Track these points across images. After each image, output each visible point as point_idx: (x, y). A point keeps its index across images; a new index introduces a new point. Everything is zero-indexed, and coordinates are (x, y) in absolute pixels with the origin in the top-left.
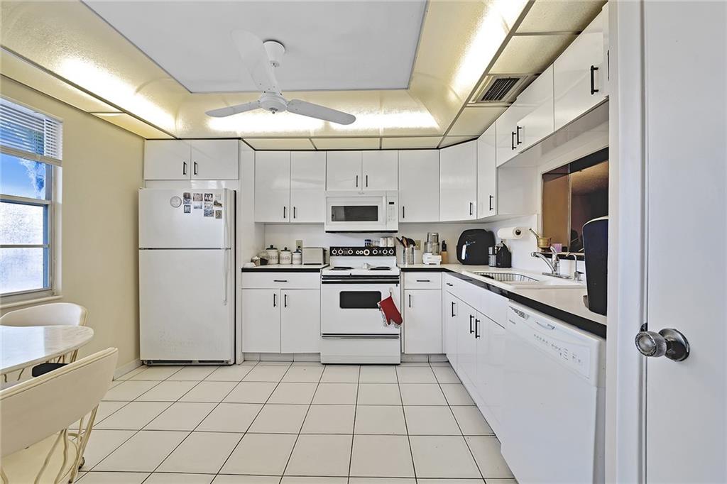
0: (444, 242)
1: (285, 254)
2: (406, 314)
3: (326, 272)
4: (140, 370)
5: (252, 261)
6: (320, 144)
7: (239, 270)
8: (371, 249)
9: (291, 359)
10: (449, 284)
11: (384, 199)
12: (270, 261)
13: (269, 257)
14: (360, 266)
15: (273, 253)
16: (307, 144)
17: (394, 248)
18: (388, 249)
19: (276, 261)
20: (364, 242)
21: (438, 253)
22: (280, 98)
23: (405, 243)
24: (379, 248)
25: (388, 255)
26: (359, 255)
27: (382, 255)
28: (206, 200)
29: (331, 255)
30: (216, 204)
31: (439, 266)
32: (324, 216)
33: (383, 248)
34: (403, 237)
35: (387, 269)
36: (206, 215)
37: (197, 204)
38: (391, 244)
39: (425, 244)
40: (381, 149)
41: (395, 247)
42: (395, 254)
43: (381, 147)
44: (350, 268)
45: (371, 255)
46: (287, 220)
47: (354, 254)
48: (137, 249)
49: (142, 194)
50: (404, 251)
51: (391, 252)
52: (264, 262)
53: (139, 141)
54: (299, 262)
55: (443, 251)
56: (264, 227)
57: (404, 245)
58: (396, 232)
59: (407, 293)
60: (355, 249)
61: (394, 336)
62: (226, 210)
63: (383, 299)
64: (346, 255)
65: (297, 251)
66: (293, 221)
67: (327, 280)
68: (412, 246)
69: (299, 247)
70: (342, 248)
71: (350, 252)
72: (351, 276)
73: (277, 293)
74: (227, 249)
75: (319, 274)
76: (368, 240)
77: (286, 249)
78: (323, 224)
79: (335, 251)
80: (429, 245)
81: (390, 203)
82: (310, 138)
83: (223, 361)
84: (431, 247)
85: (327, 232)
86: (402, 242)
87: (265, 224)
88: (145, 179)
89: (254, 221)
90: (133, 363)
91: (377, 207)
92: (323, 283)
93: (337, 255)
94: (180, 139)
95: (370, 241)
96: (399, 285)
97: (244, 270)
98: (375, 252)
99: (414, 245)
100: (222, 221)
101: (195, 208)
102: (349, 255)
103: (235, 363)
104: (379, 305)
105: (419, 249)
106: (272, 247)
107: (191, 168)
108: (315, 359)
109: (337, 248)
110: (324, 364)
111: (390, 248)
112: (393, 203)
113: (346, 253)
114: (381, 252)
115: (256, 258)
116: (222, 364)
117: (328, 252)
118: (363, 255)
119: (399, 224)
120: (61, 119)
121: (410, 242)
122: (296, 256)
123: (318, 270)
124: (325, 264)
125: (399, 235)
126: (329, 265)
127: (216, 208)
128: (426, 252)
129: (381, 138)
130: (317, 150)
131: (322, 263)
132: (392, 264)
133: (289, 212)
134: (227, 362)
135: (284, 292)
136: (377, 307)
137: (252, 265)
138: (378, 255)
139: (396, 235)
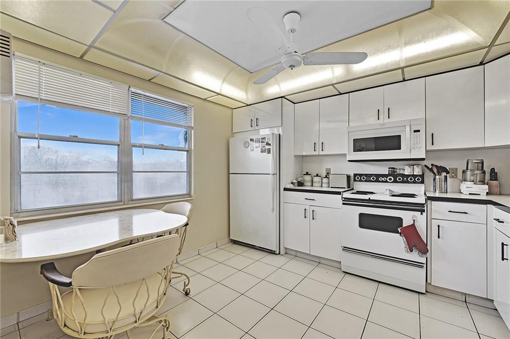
0: (493, 170)
1: (316, 179)
2: (435, 245)
3: (347, 195)
4: (230, 244)
5: (292, 183)
6: (342, 88)
7: (282, 189)
8: (395, 176)
9: (319, 261)
10: (498, 220)
11: (408, 128)
12: (306, 184)
13: (304, 181)
14: (382, 191)
15: (308, 178)
16: (331, 91)
17: (422, 176)
18: (415, 176)
19: (310, 184)
20: (388, 170)
21: (483, 182)
22: (296, 55)
23: (435, 170)
24: (403, 175)
25: (415, 182)
26: (383, 182)
27: (407, 182)
28: (262, 142)
29: (355, 180)
30: (268, 144)
31: (484, 197)
32: (346, 148)
33: (409, 176)
34: (432, 165)
35: (412, 196)
36: (262, 152)
37: (257, 145)
38: (417, 171)
39: (464, 172)
40: (404, 80)
41: (423, 174)
42: (422, 182)
43: (404, 79)
44: (372, 193)
45: (395, 181)
46: (316, 153)
47: (377, 181)
48: (229, 174)
49: (231, 140)
50: (434, 179)
51: (418, 179)
52: (300, 184)
53: (230, 111)
54: (326, 185)
55: (491, 180)
56: (301, 159)
57: (434, 173)
58: (423, 159)
59: (435, 223)
60: (378, 176)
61: (418, 265)
62: (273, 148)
63: (404, 225)
64: (369, 181)
65: (326, 177)
66: (322, 153)
67: (347, 202)
68: (444, 174)
69: (328, 173)
70: (365, 175)
71: (373, 179)
72: (369, 200)
73: (308, 208)
74: (273, 174)
75: (340, 196)
76: (392, 168)
77: (317, 175)
78: (346, 155)
79: (359, 177)
80: (469, 173)
81: (415, 131)
82: (333, 85)
83: (272, 251)
84: (473, 175)
85: (349, 161)
86: (431, 170)
87: (303, 156)
88: (233, 132)
89: (293, 155)
90: (227, 240)
91: (400, 136)
92: (343, 204)
93: (361, 181)
94: (250, 105)
95: (394, 168)
96: (425, 214)
97: (285, 189)
98: (399, 179)
99: (448, 172)
100: (270, 155)
101: (256, 147)
102: (372, 181)
103: (279, 253)
104: (400, 231)
105: (456, 176)
106: (307, 174)
107: (255, 123)
108: (336, 265)
109: (361, 175)
110: (344, 272)
111: (417, 176)
112: (419, 131)
113: (368, 179)
114: (406, 179)
115: (295, 181)
116: (272, 252)
117: (352, 178)
118: (386, 182)
119: (427, 151)
120: (192, 105)
121: (441, 169)
122: (325, 180)
123: (339, 193)
124: (349, 187)
125: (428, 163)
126: (353, 189)
127: (267, 147)
128: (465, 180)
129: (402, 68)
130: (341, 94)
131: (346, 186)
132: (419, 192)
133: (319, 147)
134: (274, 251)
135: (312, 208)
136: (398, 232)
137: (292, 186)
138: (403, 182)
139: (424, 163)
